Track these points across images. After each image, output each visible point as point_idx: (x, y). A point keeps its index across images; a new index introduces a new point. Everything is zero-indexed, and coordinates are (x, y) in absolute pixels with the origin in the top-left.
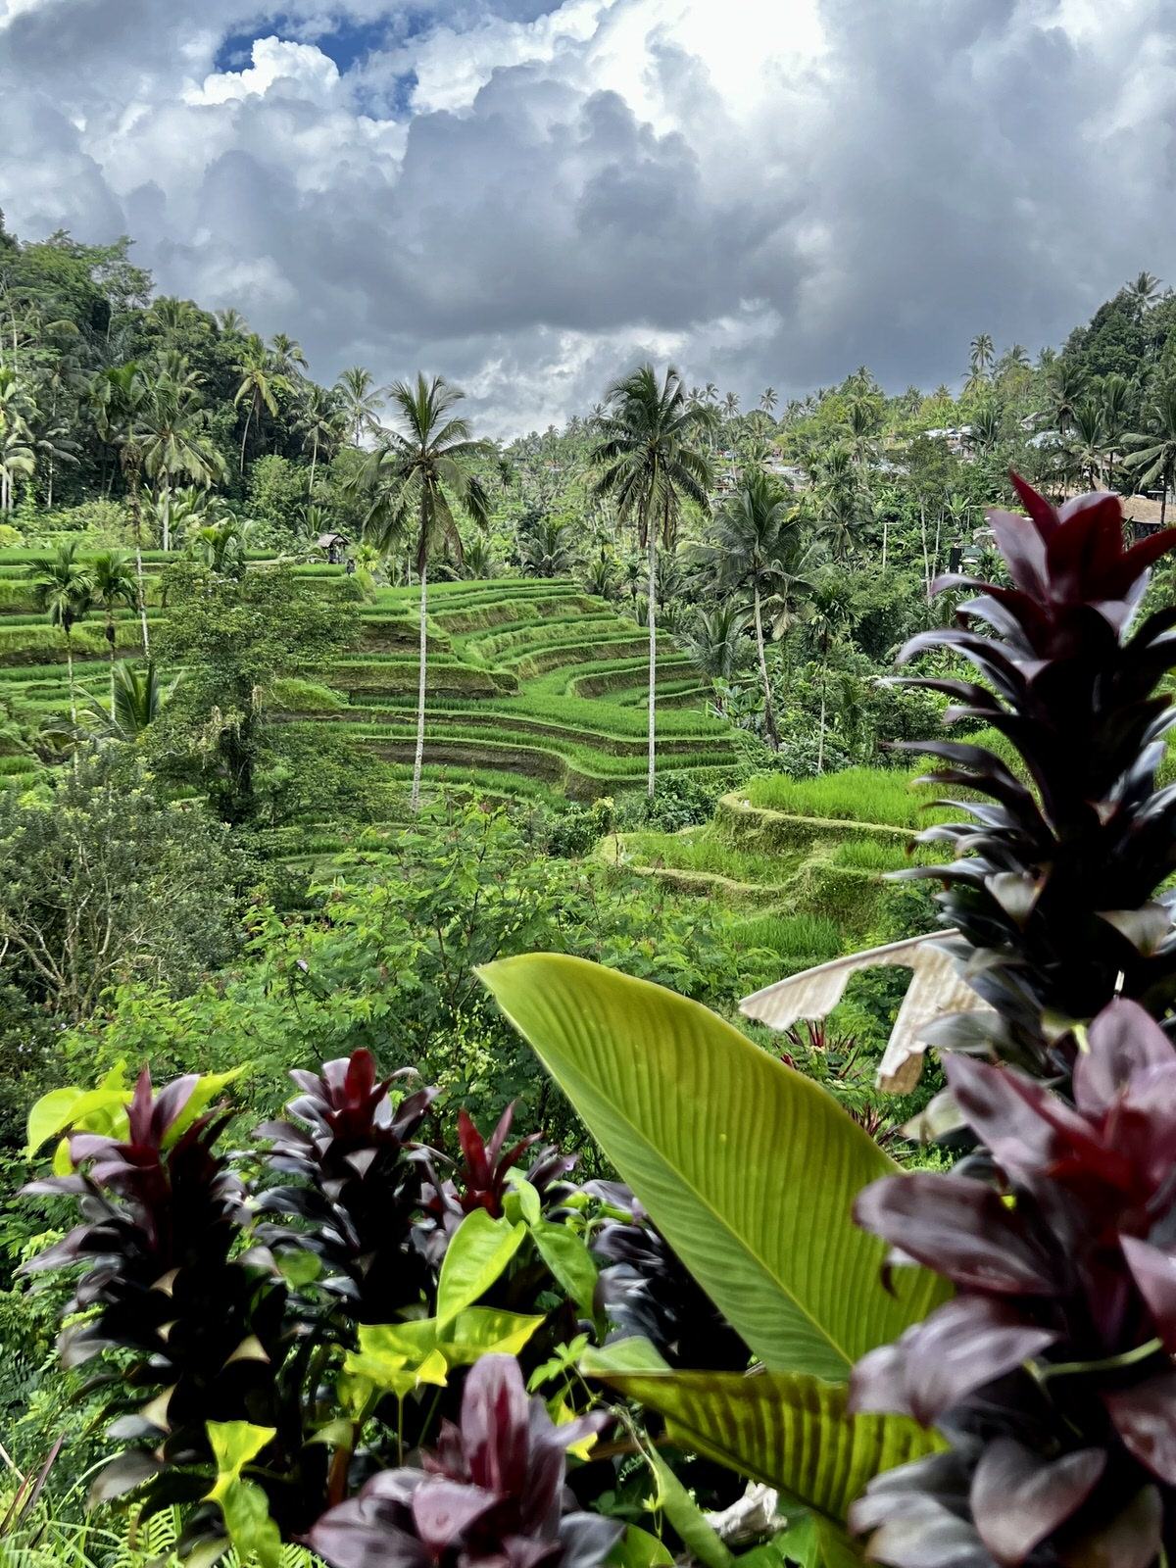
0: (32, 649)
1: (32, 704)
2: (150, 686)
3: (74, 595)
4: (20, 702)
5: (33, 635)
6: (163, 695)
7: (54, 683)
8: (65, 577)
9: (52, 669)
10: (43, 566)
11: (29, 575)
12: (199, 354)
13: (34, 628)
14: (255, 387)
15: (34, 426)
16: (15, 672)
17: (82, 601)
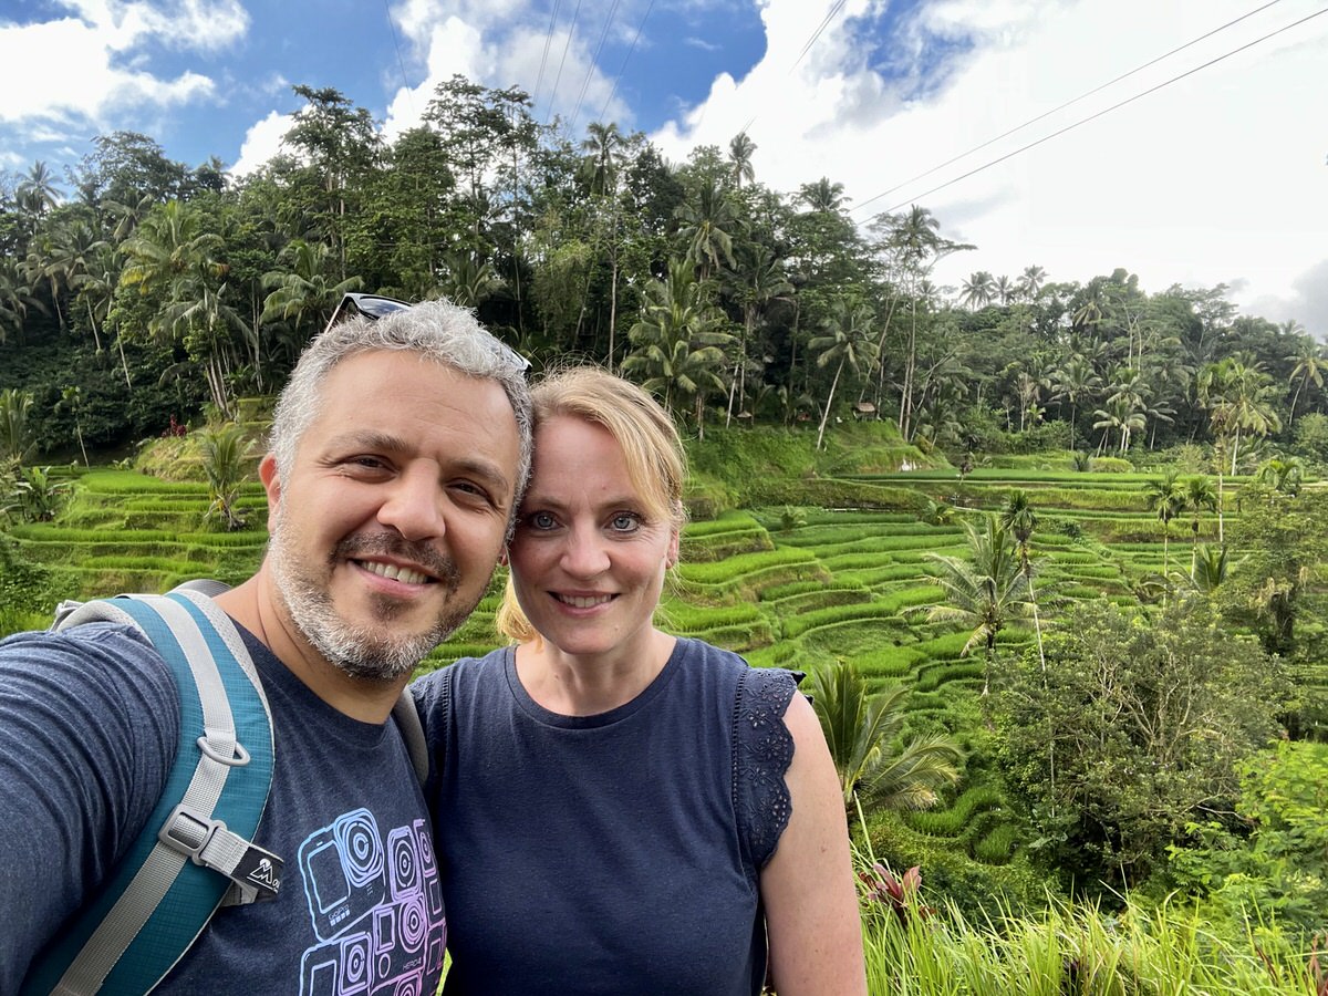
0: (1139, 533)
1: (1136, 566)
2: (1222, 561)
3: (1173, 501)
4: (1128, 564)
5: (1140, 524)
6: (1230, 568)
7: (1152, 554)
8: (1168, 491)
9: (1151, 546)
10: (1155, 484)
11: (1143, 489)
12: (1265, 351)
13: (1141, 520)
14: (1306, 370)
15: (1146, 400)
16: (1127, 546)
17: (1179, 506)
